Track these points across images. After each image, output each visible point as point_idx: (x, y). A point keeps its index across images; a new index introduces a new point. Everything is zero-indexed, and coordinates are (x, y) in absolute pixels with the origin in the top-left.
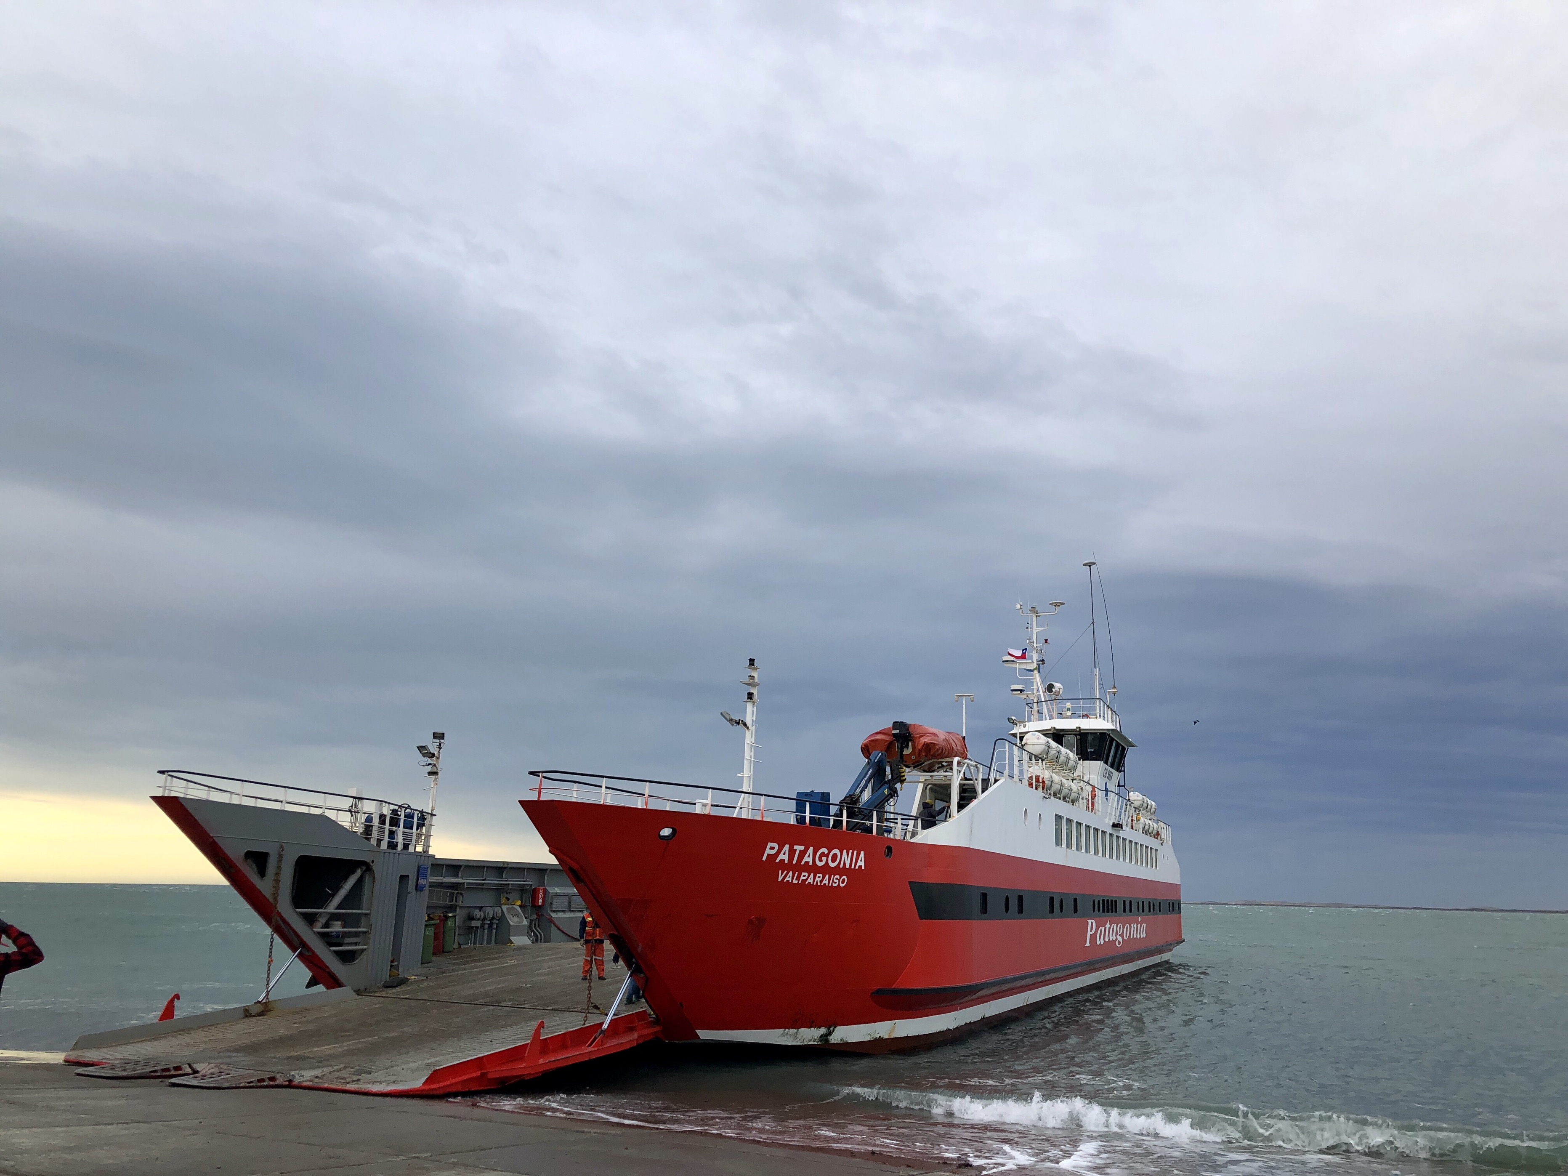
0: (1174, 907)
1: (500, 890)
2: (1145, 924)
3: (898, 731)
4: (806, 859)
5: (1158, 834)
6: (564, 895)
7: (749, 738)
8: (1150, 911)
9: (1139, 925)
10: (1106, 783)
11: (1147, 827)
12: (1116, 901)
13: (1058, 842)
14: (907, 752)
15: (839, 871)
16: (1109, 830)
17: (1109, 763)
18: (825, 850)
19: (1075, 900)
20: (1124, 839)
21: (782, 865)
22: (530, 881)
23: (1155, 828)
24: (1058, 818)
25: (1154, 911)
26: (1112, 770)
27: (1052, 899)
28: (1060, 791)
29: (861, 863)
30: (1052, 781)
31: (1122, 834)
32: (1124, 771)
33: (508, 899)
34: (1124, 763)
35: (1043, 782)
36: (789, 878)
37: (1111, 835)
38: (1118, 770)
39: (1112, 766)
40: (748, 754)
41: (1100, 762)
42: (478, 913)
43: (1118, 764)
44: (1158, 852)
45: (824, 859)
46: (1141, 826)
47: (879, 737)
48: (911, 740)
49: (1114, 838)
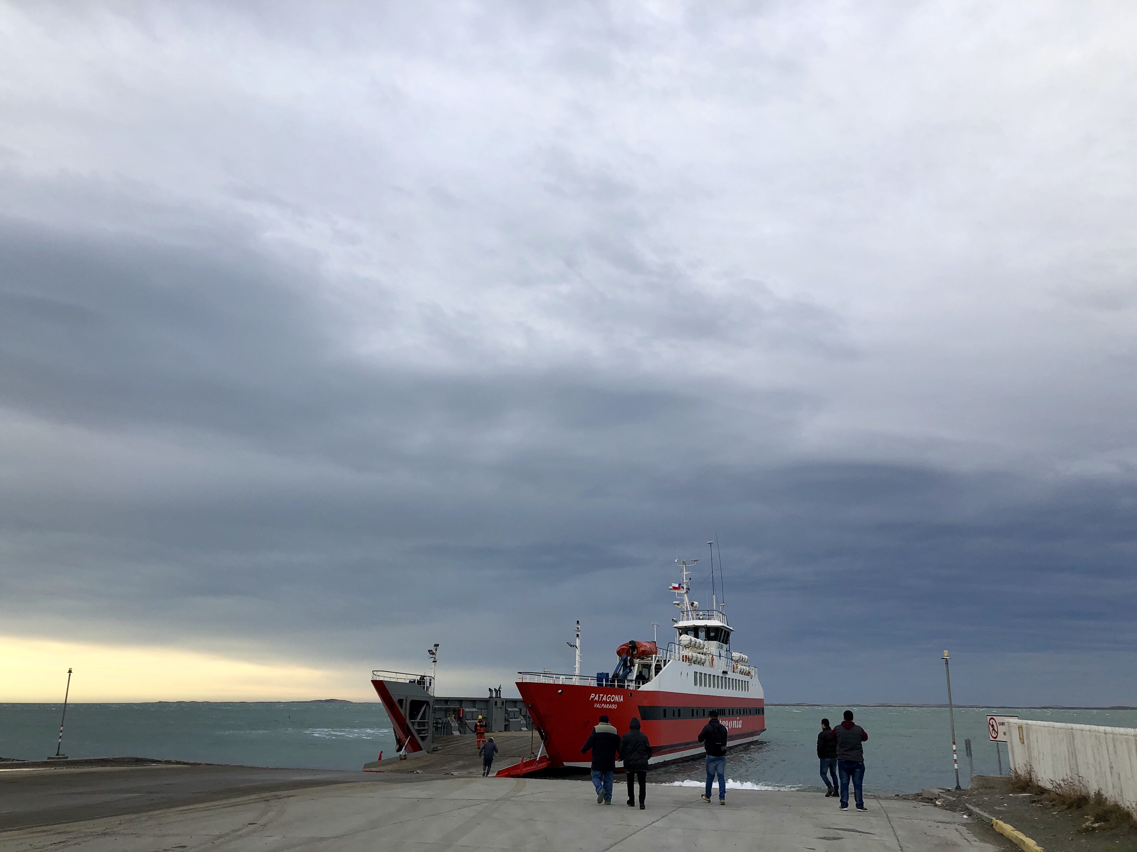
0: (760, 711)
1: (447, 710)
2: (741, 721)
3: (631, 645)
4: (604, 699)
5: (749, 673)
6: (470, 712)
7: (578, 652)
8: (744, 714)
9: (738, 721)
10: (720, 651)
11: (742, 670)
12: (724, 710)
13: (696, 684)
14: (635, 653)
15: (615, 703)
16: (721, 675)
17: (721, 641)
18: (610, 696)
19: (704, 710)
20: (729, 679)
21: (596, 701)
22: (456, 706)
23: (747, 670)
24: (696, 673)
25: (746, 714)
26: (722, 644)
27: (693, 710)
28: (696, 660)
29: (622, 700)
30: (693, 657)
31: (728, 676)
32: (729, 643)
33: (450, 714)
34: (729, 639)
35: (689, 658)
36: (598, 706)
37: (722, 677)
38: (726, 644)
39: (723, 642)
40: (577, 658)
41: (716, 641)
42: (440, 721)
43: (726, 641)
44: (749, 683)
45: (610, 699)
46: (739, 670)
47: (624, 647)
48: (636, 648)
49: (724, 679)
